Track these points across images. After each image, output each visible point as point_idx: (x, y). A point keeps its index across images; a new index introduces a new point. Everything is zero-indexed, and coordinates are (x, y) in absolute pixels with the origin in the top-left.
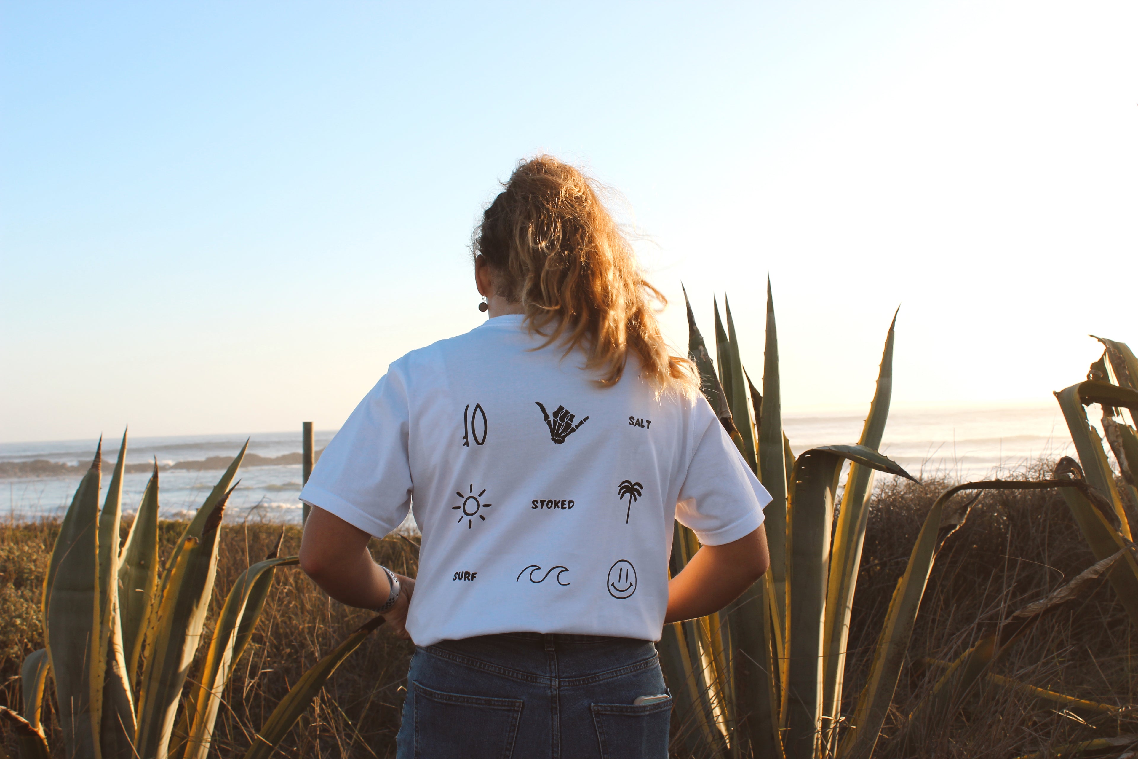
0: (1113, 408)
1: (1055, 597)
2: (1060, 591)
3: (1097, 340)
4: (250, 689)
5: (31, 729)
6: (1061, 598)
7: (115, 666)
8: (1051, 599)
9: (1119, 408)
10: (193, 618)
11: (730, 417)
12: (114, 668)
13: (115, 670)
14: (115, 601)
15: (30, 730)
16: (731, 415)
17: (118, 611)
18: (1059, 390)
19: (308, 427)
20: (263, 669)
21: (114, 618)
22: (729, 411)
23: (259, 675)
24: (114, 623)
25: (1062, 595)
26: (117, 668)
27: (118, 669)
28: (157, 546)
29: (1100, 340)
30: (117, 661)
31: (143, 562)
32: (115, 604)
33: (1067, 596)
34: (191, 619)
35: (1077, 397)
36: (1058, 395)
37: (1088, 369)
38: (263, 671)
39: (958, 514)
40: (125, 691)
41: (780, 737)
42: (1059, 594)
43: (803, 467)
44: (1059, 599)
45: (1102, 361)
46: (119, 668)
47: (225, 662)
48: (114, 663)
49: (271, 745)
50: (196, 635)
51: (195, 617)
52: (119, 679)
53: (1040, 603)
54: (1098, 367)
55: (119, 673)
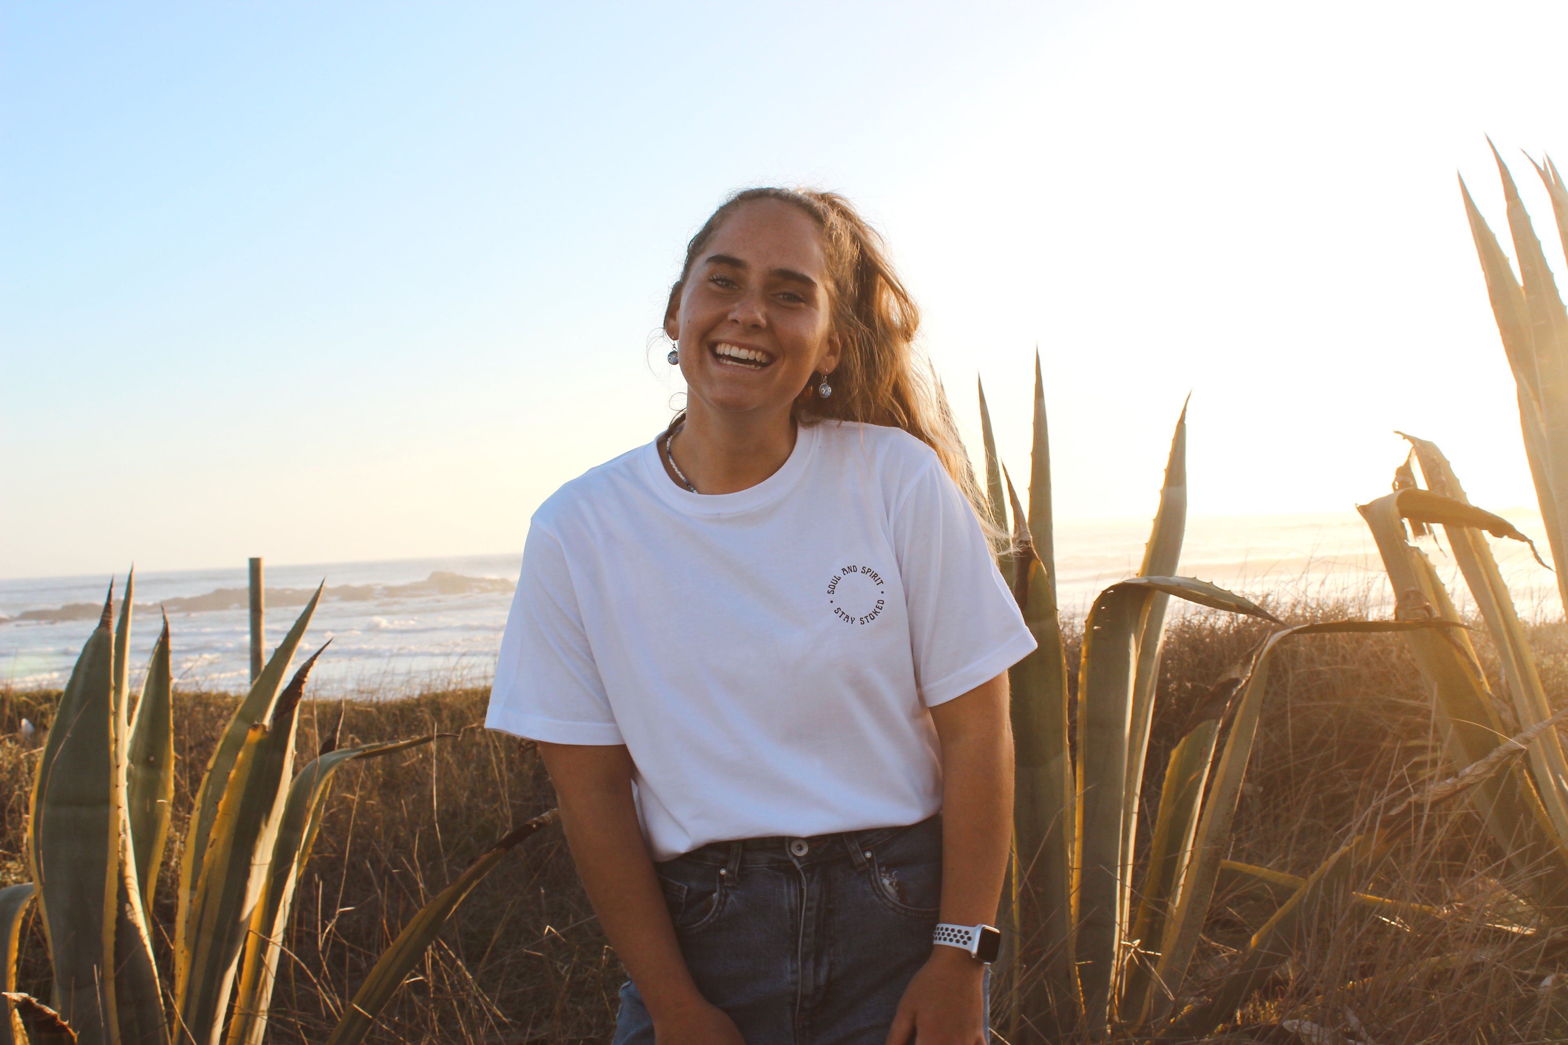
0: (1424, 524)
1: (1468, 775)
2: (1475, 767)
3: (1402, 437)
4: (326, 938)
5: (59, 1023)
6: (1477, 776)
7: (130, 910)
8: (1462, 779)
9: (1432, 525)
10: (260, 840)
11: (1030, 541)
12: (129, 914)
13: (130, 917)
14: (125, 817)
15: (58, 1025)
16: (1031, 537)
17: (129, 832)
18: (1366, 502)
19: (255, 565)
20: (342, 906)
21: (124, 842)
22: (1029, 531)
23: (337, 917)
24: (124, 849)
25: (1477, 773)
26: (132, 915)
27: (134, 916)
28: (172, 736)
29: (1405, 437)
30: (131, 904)
31: (152, 759)
32: (124, 821)
33: (1485, 773)
34: (258, 842)
35: (1396, 510)
36: (1364, 510)
37: (1393, 476)
38: (341, 910)
39: (1239, 665)
40: (145, 946)
41: (1077, 973)
42: (1473, 770)
43: (1103, 608)
44: (1473, 777)
45: (1407, 465)
46: (135, 914)
47: (286, 900)
48: (128, 907)
49: (370, 1017)
50: (264, 864)
51: (263, 839)
52: (136, 929)
53: (1446, 783)
54: (1404, 473)
55: (135, 921)
